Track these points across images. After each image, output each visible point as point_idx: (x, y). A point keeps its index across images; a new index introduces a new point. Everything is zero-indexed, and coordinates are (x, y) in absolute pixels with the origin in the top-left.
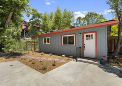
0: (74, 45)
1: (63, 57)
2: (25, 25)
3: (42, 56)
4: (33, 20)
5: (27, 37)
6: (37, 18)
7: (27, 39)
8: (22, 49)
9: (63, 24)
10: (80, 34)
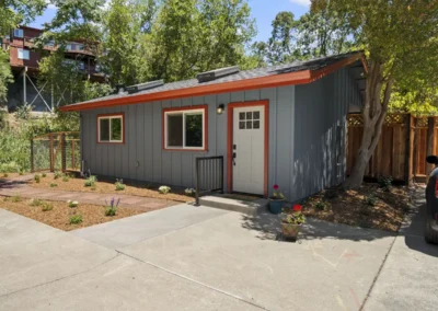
0: (203, 148)
1: (161, 193)
2: (26, 48)
3: (89, 189)
4: (63, 27)
5: (39, 106)
6: (81, 21)
7: (34, 114)
8: (12, 164)
9: (203, 50)
10: (222, 106)
